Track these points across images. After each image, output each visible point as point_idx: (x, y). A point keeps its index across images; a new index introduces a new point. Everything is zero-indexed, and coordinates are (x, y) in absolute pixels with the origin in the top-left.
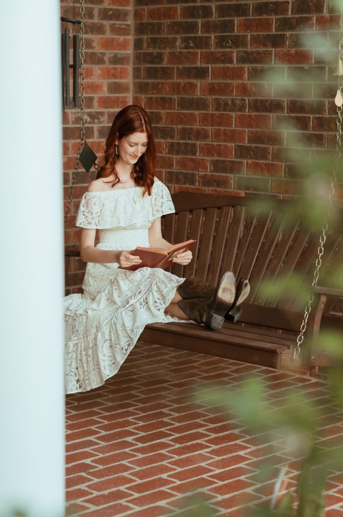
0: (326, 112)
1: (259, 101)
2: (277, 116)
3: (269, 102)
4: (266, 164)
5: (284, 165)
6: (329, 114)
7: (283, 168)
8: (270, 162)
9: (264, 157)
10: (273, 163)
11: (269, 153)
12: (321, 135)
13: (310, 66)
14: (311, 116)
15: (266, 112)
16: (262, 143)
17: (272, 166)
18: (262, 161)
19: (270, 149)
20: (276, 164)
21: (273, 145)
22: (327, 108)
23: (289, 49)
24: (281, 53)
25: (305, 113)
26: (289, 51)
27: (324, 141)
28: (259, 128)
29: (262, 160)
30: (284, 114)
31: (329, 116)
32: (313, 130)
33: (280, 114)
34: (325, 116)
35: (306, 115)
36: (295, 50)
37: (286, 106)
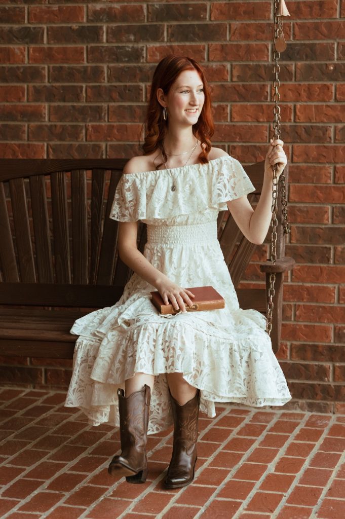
0: (104, 79)
1: (7, 70)
2: (34, 87)
3: (22, 70)
4: (19, 146)
5: (46, 144)
6: (108, 82)
7: (45, 148)
8: (26, 143)
9: (17, 137)
10: (30, 143)
11: (24, 131)
12: (98, 107)
13: (80, 25)
14: (84, 85)
15: (17, 82)
16: (13, 120)
17: (29, 147)
18: (13, 142)
19: (25, 126)
20: (35, 145)
21: (29, 121)
22: (106, 75)
23: (48, 5)
24: (38, 10)
25: (74, 82)
26: (49, 7)
27: (103, 114)
28: (7, 101)
29: (13, 140)
30: (44, 84)
31: (110, 84)
32: (86, 101)
33: (38, 84)
34: (103, 84)
35: (76, 84)
36: (59, 7)
37: (46, 74)
